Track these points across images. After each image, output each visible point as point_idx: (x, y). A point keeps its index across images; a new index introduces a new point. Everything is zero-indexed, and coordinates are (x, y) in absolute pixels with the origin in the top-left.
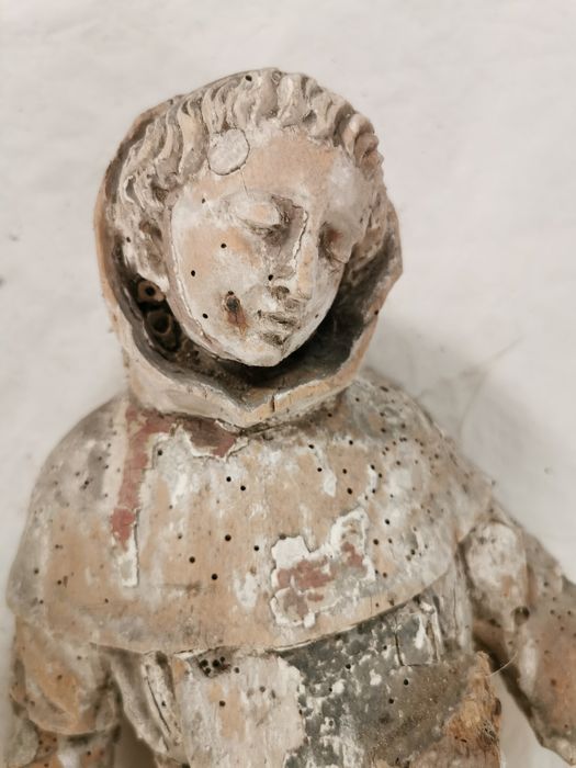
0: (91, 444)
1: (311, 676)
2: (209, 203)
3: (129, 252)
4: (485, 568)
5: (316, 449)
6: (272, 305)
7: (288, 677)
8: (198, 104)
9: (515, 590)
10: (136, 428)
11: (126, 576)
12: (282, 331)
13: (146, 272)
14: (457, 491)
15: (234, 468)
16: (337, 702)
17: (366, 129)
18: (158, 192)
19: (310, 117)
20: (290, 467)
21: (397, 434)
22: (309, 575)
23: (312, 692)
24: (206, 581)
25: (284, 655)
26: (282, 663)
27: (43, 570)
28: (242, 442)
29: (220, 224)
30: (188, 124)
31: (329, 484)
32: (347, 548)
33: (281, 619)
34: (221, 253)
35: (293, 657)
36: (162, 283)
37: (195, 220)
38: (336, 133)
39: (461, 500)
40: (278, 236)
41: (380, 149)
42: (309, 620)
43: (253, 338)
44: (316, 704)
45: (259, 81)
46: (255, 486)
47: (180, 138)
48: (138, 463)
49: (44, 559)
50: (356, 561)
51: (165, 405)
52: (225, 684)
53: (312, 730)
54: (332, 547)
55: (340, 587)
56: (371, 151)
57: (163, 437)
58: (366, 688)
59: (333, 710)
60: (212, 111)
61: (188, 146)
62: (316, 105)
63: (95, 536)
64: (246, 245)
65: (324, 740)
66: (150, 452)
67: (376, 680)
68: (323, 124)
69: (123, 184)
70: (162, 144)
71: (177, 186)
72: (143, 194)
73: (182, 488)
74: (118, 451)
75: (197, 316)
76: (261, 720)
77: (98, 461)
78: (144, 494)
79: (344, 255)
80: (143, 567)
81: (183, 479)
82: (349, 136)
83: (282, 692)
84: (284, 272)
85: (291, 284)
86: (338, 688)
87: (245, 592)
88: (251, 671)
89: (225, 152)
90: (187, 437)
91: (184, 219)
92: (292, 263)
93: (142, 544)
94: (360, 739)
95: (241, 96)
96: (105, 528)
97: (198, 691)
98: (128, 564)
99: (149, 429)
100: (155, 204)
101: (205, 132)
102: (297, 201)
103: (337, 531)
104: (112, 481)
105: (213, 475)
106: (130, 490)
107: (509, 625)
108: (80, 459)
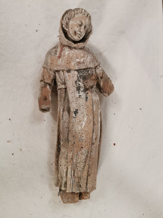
0: (55, 49)
1: (78, 73)
2: (74, 21)
3: (64, 26)
4: (98, 71)
5: (81, 51)
6: (79, 33)
7: (76, 73)
8: (74, 11)
9: (101, 74)
10: (61, 47)
11: (60, 62)
12: (80, 36)
13: (65, 28)
14: (96, 62)
15: (72, 52)
16: (81, 76)
17: (90, 16)
18: (68, 19)
19: (85, 14)
20: (78, 52)
21: (90, 53)
22: (79, 63)
23: (78, 74)
24: (69, 62)
25: (76, 70)
26: (76, 71)
27: (49, 62)
28: (73, 49)
29: (75, 23)
30: (73, 13)
31: (82, 55)
32: (83, 61)
33: (76, 66)
34: (75, 26)
35: (77, 70)
36: (67, 30)
37: (72, 23)
38: (87, 16)
39: (96, 63)
40: (81, 25)
41: (91, 18)
42: (79, 67)
43: (77, 36)
44: (79, 75)
45: (81, 10)
46: (75, 54)
47: (72, 14)
48: (62, 50)
49: (49, 61)
50: (84, 63)
51: (66, 44)
52: (69, 74)
53: (78, 78)
54: (82, 61)
55: (82, 64)
56: (90, 18)
57: (65, 48)
58: (84, 75)
59: (80, 76)
60: (76, 12)
61: (73, 15)
62: (86, 13)
63: (56, 59)
64: (77, 26)
65: (79, 79)
66: (63, 49)
67: (85, 75)
68: (86, 15)
69: (64, 18)
70: (70, 14)
71: (71, 19)
72: (67, 19)
73: (67, 53)
74: (59, 50)
75: (71, 33)
76: (73, 77)
77: (56, 51)
78: (62, 54)
79: (86, 29)
80: (62, 61)
81: (67, 52)
82: (88, 17)
83: (75, 74)
84: (81, 29)
85: (81, 31)
86: (81, 74)
87: (73, 64)
88: (72, 72)
89: (76, 16)
90: (68, 48)
91: (71, 23)
92: (82, 28)
93: (62, 59)
94: (83, 80)
95: (79, 11)
96: (57, 58)
97: (67, 74)
98: (60, 61)
99: (63, 47)
100: (68, 21)
101: (75, 14)
102: (83, 22)
103: (82, 59)
104: (58, 53)
105: (70, 52)
106: (60, 54)
107: (100, 79)
108: (54, 51)
